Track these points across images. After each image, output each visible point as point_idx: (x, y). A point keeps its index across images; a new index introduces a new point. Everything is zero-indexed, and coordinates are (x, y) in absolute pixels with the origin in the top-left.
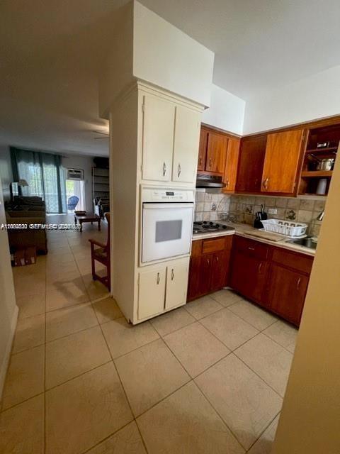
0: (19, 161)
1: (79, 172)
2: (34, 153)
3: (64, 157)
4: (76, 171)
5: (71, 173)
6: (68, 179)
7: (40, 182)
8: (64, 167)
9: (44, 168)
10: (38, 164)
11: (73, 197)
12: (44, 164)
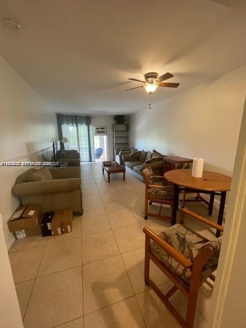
0: (63, 124)
1: (104, 128)
2: (72, 116)
3: (93, 118)
4: (101, 128)
5: (98, 130)
6: (96, 134)
7: (76, 138)
8: (93, 125)
9: (79, 128)
10: (75, 125)
11: (99, 149)
12: (79, 125)
